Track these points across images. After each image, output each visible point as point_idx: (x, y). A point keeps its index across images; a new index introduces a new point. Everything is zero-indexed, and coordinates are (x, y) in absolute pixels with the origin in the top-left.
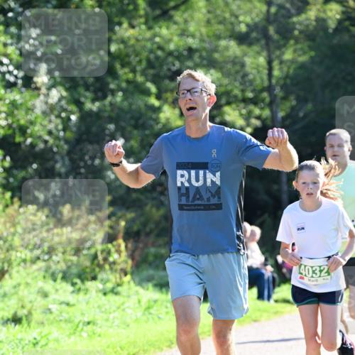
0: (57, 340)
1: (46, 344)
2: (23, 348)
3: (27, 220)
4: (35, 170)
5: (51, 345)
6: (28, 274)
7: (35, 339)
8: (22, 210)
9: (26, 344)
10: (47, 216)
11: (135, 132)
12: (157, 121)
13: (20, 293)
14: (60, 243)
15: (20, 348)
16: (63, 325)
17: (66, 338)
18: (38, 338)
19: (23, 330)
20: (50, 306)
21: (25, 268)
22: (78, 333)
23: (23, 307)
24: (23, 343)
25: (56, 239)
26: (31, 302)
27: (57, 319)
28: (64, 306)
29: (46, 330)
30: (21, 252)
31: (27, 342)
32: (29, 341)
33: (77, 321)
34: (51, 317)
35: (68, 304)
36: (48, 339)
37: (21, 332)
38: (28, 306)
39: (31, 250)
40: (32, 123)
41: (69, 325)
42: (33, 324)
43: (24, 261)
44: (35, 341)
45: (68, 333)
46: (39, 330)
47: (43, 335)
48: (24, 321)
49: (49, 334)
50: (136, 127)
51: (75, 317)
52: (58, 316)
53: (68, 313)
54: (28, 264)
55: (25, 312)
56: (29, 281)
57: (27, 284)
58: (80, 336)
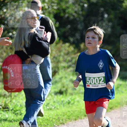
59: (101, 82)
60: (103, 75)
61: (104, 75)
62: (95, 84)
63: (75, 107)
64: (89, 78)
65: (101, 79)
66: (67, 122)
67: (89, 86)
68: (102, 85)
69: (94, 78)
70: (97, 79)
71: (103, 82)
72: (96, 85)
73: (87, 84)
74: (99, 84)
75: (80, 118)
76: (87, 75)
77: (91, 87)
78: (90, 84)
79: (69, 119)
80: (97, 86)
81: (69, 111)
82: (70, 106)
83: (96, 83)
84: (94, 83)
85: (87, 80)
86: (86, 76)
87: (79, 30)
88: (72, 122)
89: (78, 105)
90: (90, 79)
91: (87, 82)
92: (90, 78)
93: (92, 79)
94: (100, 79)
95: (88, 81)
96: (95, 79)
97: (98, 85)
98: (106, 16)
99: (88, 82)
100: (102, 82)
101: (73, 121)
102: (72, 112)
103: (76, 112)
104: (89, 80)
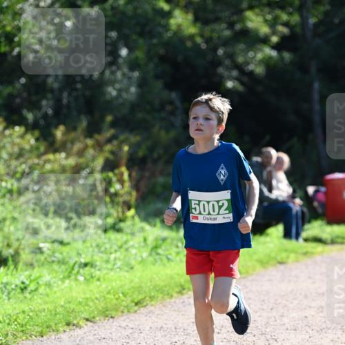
0: (48, 285)
1: (36, 290)
2: (9, 294)
3: (13, 144)
4: (24, 85)
5: (41, 290)
6: (15, 208)
7: (23, 283)
8: (7, 132)
9: (13, 289)
10: (37, 140)
11: (141, 41)
12: (166, 27)
13: (6, 229)
14: (52, 171)
15: (6, 294)
16: (55, 267)
17: (60, 283)
18: (27, 282)
19: (9, 272)
20: (41, 245)
21: (11, 200)
22: (73, 277)
23: (9, 246)
24: (8, 287)
25: (48, 167)
26: (18, 240)
27: (49, 259)
28: (56, 245)
29: (36, 273)
30: (6, 181)
31: (13, 286)
32: (16, 286)
33: (72, 263)
34: (42, 258)
35: (61, 243)
36: (38, 283)
37: (7, 274)
38: (15, 245)
39: (19, 180)
40: (19, 29)
41: (63, 267)
42: (20, 265)
43: (10, 192)
44: (22, 286)
45: (61, 276)
46: (27, 273)
47: (32, 278)
48: (10, 262)
49: (40, 277)
50: (141, 34)
51: (70, 258)
52: (50, 256)
53: (61, 253)
54: (15, 195)
55: (11, 251)
56: (16, 215)
57: (14, 219)
58: (76, 280)
59: (222, 211)
60: (226, 195)
61: (229, 197)
62: (209, 214)
63: (39, 301)
64: (197, 202)
65: (223, 204)
66: (19, 340)
67: (197, 218)
68: (224, 218)
69: (208, 202)
70: (213, 205)
71: (227, 212)
72: (212, 217)
73: (191, 215)
74: (218, 214)
75: (54, 331)
76: (193, 195)
77: (201, 220)
78: (200, 213)
79: (23, 331)
80: (214, 219)
81: (24, 312)
82: (25, 297)
83: (212, 212)
84: (207, 212)
85: (193, 206)
86: (190, 198)
87: (52, 91)
88: (33, 340)
89: (47, 295)
90: (199, 205)
91: (193, 211)
92: (200, 201)
93: (204, 205)
94: (220, 204)
95: (195, 209)
96: (211, 204)
97: (215, 217)
98: (124, 52)
99: (196, 211)
100: (226, 210)
101: (34, 337)
102: (31, 314)
103: (43, 314)
104: (197, 206)
